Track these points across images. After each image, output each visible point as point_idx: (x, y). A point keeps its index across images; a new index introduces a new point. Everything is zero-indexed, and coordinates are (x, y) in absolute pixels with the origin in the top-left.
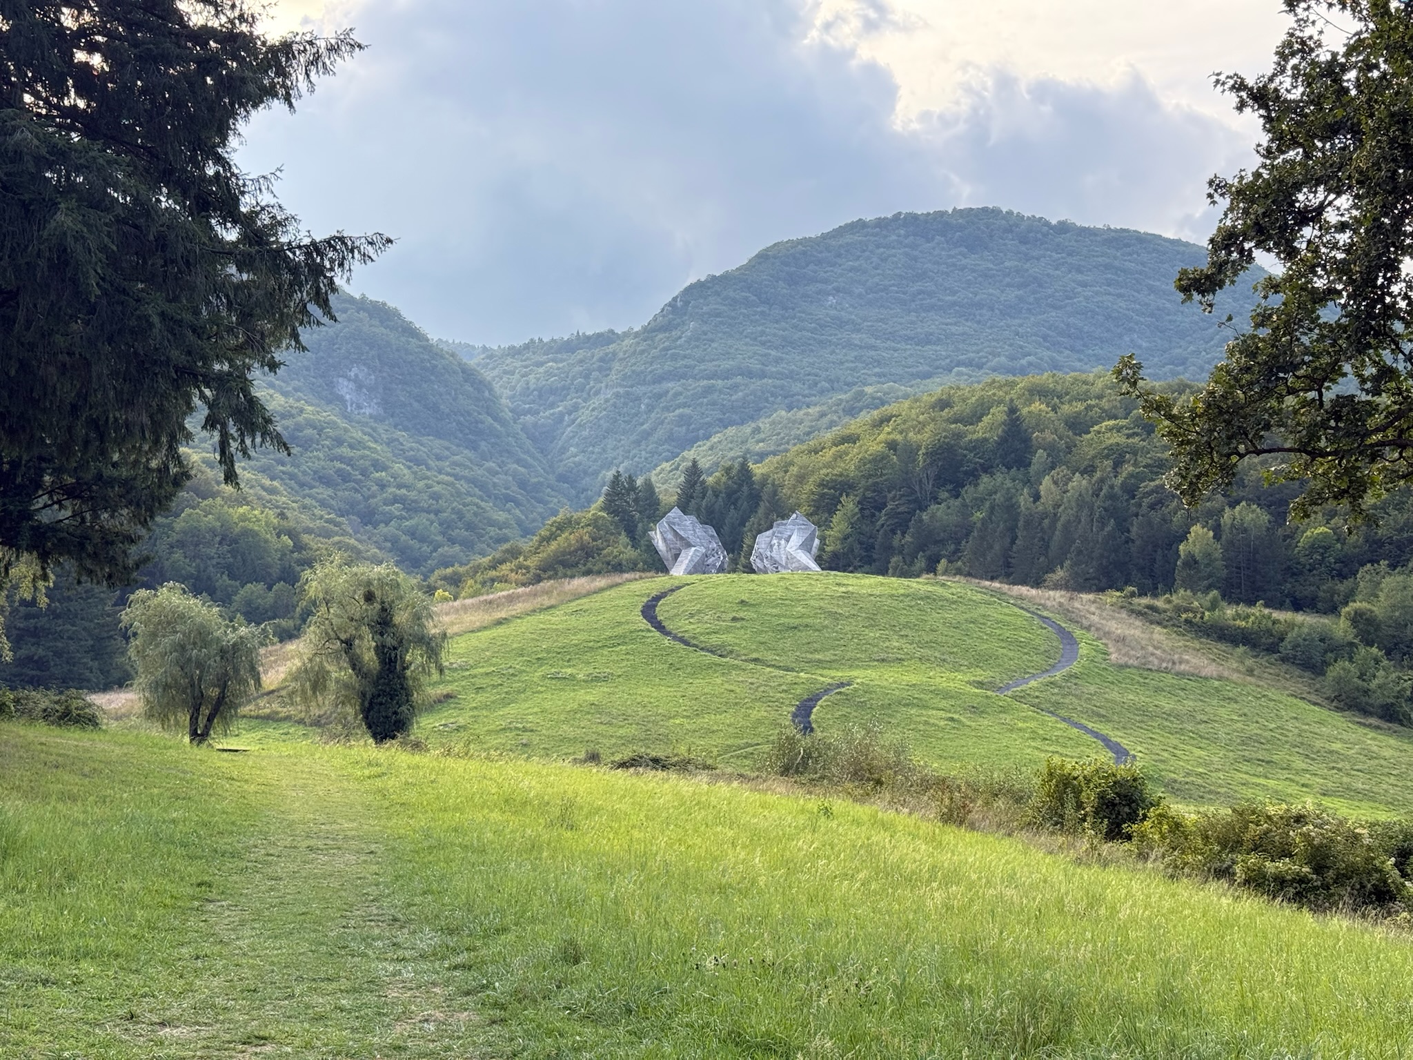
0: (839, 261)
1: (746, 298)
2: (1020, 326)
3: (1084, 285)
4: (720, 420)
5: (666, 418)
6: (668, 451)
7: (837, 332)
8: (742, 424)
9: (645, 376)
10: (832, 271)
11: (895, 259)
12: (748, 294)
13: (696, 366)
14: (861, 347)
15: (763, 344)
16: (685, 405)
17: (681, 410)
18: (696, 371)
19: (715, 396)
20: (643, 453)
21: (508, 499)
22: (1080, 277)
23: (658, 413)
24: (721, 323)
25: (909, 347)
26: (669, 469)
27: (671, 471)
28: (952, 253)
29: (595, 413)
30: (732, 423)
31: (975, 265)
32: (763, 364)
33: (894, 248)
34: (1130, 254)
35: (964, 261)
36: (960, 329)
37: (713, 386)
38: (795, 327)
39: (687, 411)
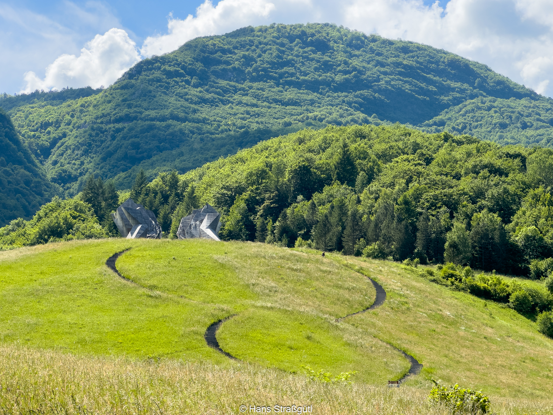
0: (236, 51)
1: (177, 71)
2: (346, 96)
3: (385, 73)
4: (158, 147)
5: (123, 144)
6: (124, 165)
7: (233, 95)
8: (172, 149)
9: (111, 117)
10: (231, 57)
11: (271, 52)
12: (178, 69)
13: (143, 112)
14: (247, 105)
15: (187, 100)
16: (136, 136)
17: (133, 139)
18: (143, 116)
19: (156, 131)
20: (108, 166)
21: (17, 191)
22: (382, 69)
23: (118, 141)
24: (160, 86)
25: (277, 106)
26: (124, 176)
27: (125, 178)
28: (306, 49)
29: (77, 139)
30: (165, 149)
31: (319, 58)
32: (186, 113)
33: (270, 45)
34: (413, 57)
35: (313, 56)
36: (310, 97)
37: (154, 125)
38: (207, 91)
39: (137, 140)
